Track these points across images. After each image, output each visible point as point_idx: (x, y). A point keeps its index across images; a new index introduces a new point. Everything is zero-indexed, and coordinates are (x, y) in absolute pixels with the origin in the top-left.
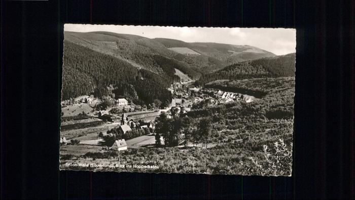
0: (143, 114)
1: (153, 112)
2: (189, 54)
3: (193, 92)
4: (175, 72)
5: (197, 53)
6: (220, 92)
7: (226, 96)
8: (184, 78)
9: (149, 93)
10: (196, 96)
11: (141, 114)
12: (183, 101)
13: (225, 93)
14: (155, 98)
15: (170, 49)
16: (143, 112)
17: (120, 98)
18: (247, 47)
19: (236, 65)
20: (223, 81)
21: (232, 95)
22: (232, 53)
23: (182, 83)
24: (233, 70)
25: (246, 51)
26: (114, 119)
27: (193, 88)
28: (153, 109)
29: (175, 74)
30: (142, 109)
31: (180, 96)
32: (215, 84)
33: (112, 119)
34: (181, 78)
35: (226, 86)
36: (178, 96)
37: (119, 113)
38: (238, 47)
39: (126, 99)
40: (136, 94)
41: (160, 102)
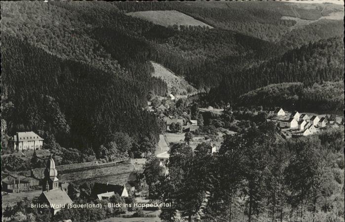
0: (88, 169)
1: (114, 165)
2: (182, 27)
3: (207, 115)
4: (153, 69)
5: (202, 24)
6: (281, 113)
7: (300, 123)
8: (177, 86)
9: (100, 117)
10: (217, 126)
11: (83, 169)
12: (187, 139)
13: (297, 115)
14: (115, 128)
15: (133, 14)
16: (86, 164)
17: (22, 131)
18: (329, 8)
19: (315, 46)
20: (286, 85)
21: (317, 119)
22: (294, 23)
23: (173, 98)
24: (307, 60)
25: (327, 18)
26: (12, 183)
27: (207, 106)
28: (112, 157)
29: (153, 75)
30: (82, 157)
31: (178, 125)
32: (267, 94)
33: (5, 185)
34: (169, 85)
35: (296, 97)
36: (171, 126)
37: (23, 169)
38: (308, 8)
39: (37, 132)
40: (64, 121)
41: (129, 140)
